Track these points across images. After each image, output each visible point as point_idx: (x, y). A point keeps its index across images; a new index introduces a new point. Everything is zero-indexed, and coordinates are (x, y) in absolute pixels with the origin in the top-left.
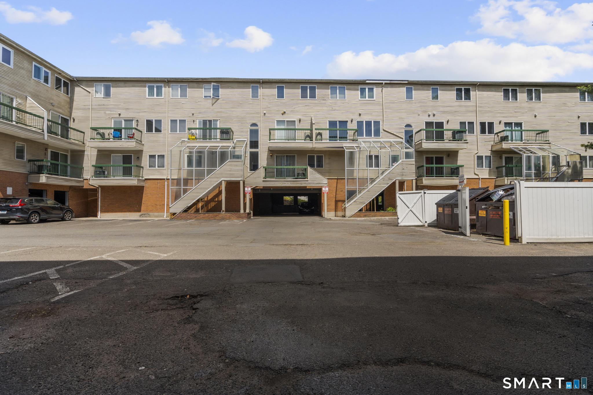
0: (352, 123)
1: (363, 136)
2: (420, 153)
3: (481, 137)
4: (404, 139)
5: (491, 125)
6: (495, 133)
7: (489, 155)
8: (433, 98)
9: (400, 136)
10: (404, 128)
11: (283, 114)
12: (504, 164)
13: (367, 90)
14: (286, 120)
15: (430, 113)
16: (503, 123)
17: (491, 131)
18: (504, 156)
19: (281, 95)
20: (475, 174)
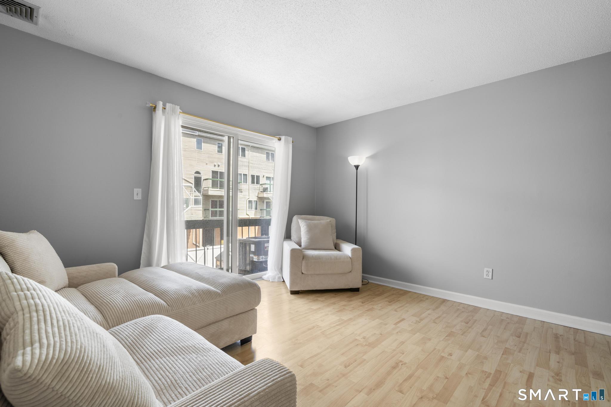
2: (206, 197)
3: (252, 186)
4: (194, 184)
5: (258, 177)
6: (260, 184)
7: (256, 200)
8: (218, 152)
9: (190, 181)
10: (194, 174)
12: (265, 208)
15: (216, 164)
16: (265, 177)
17: (258, 183)
18: (265, 201)
20: (247, 214)
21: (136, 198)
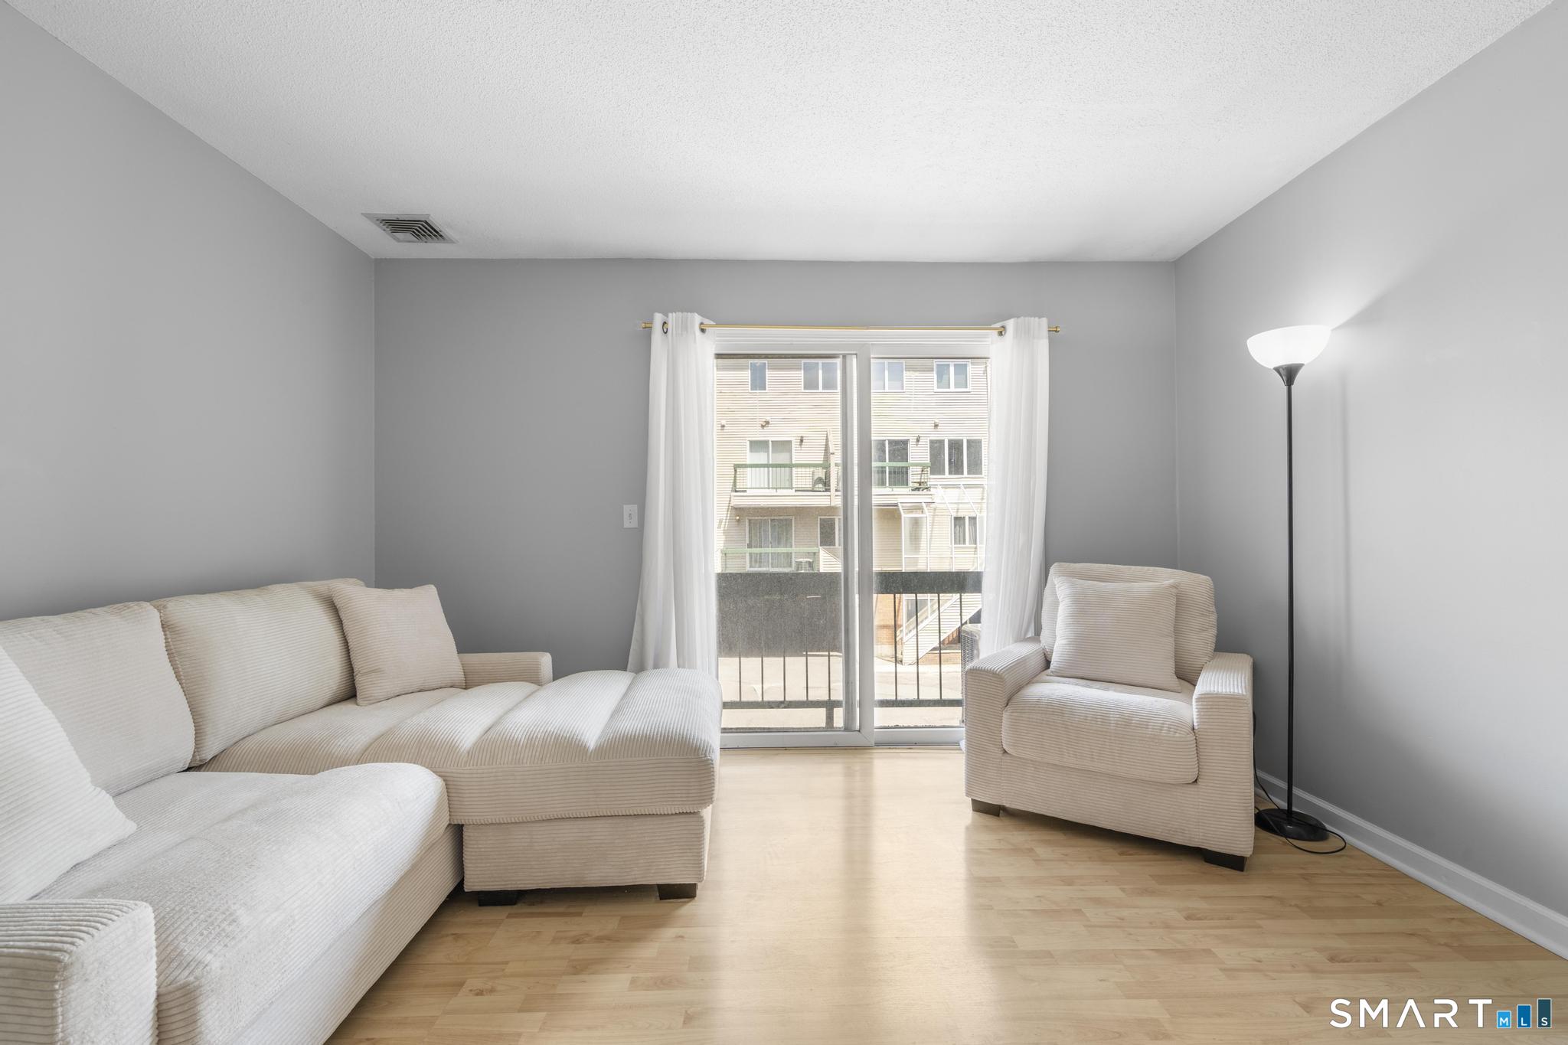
0: (917, 445)
1: (944, 474)
11: (763, 426)
13: (952, 369)
14: (770, 439)
19: (759, 383)
21: (627, 525)
